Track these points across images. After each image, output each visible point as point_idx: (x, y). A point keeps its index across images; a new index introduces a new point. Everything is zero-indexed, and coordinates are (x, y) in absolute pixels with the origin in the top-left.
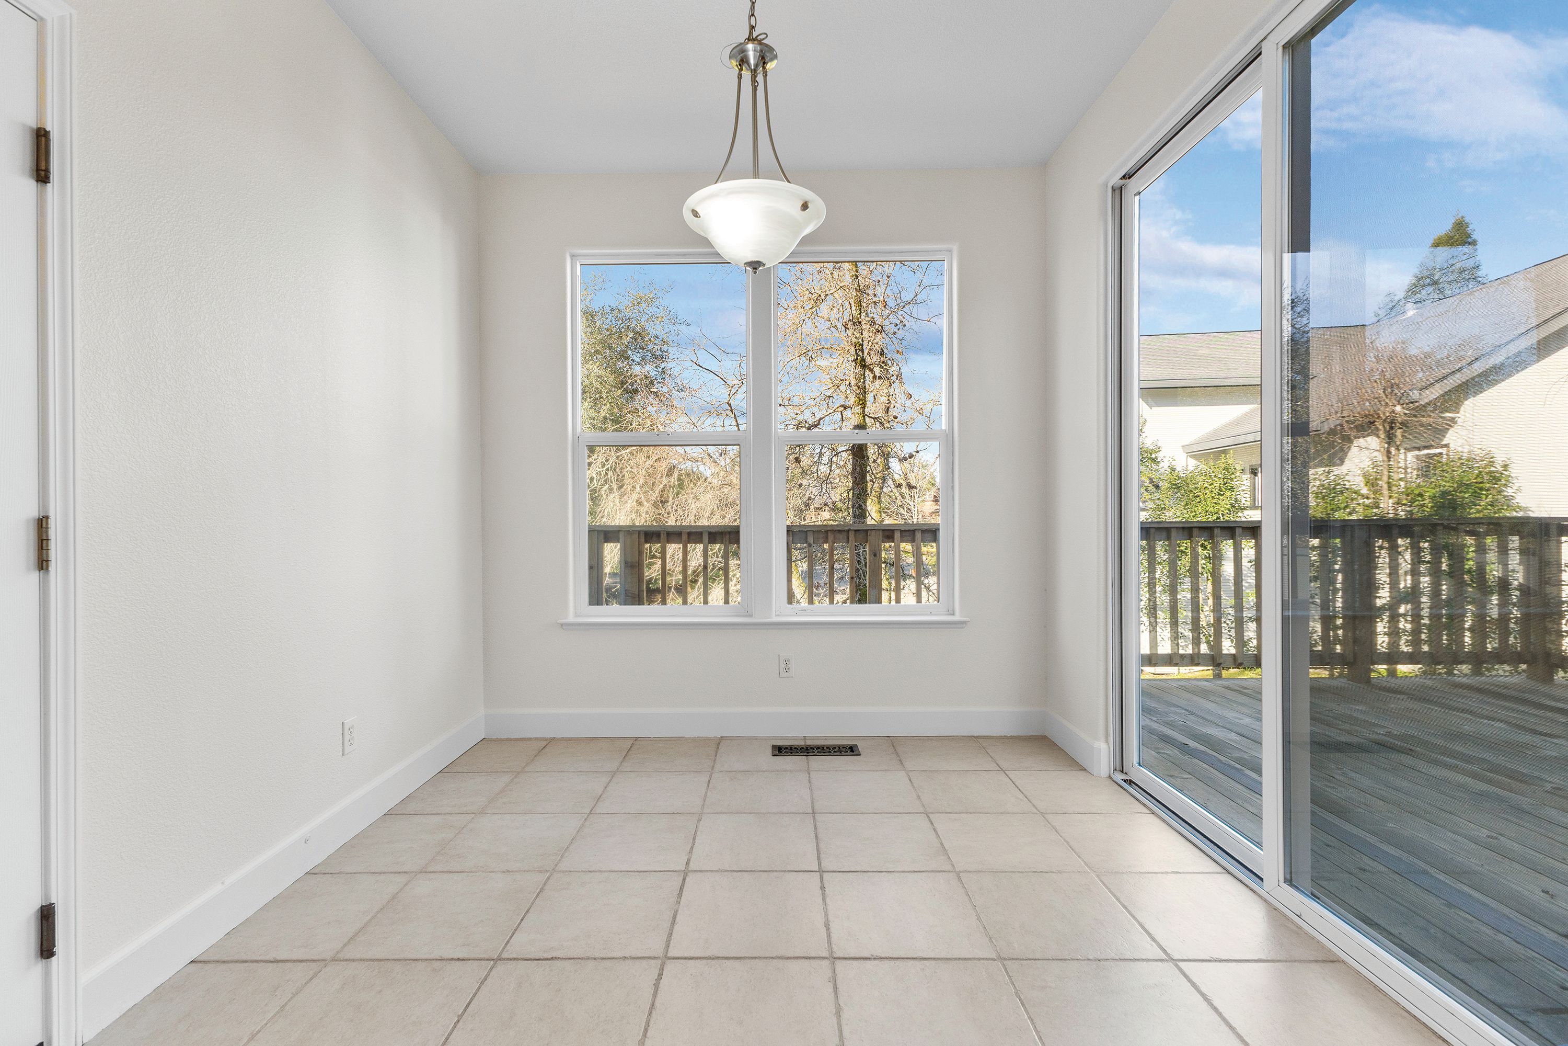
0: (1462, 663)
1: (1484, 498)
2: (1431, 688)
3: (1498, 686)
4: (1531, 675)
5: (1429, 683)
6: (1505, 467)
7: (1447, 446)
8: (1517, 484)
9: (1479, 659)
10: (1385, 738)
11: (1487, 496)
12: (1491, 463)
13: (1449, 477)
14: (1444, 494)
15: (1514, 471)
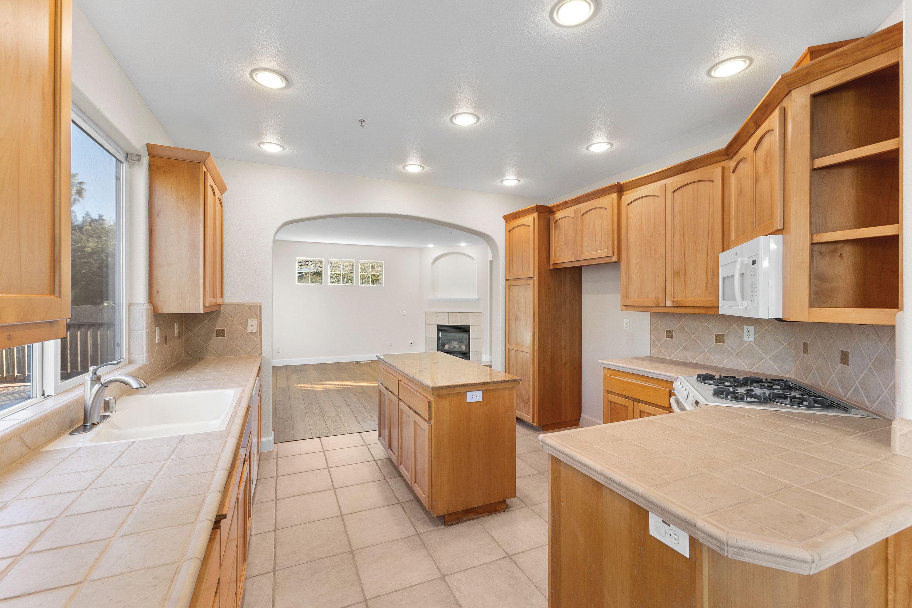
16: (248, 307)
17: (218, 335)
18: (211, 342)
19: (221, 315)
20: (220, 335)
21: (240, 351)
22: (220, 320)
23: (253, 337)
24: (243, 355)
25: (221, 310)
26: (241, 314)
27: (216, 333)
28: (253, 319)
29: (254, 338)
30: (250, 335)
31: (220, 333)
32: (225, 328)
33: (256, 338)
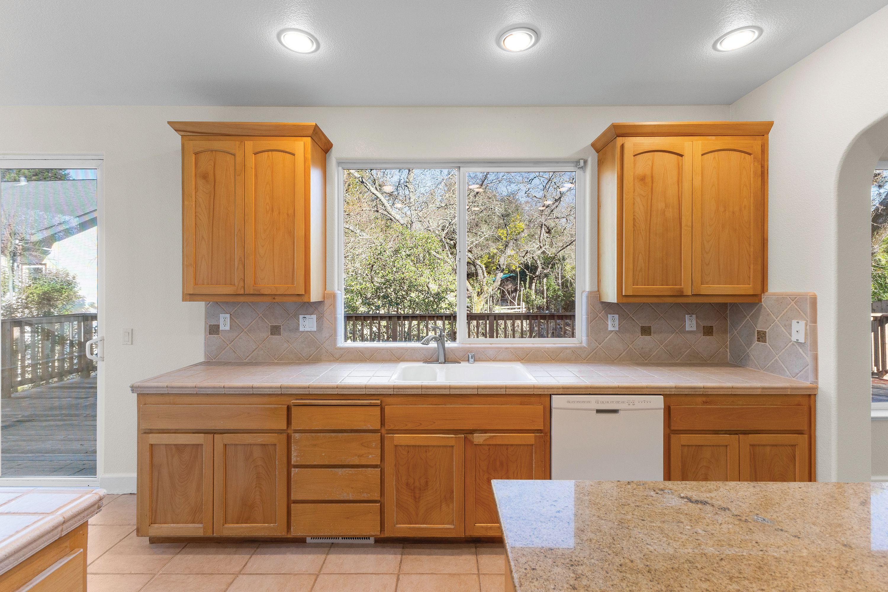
0: (54, 378)
1: (64, 293)
2: (41, 392)
3: (70, 384)
4: (82, 377)
5: (39, 390)
6: (74, 278)
7: (45, 264)
8: (79, 286)
9: (62, 374)
10: (22, 418)
11: (65, 292)
12: (67, 275)
13: (47, 285)
14: (45, 293)
15: (77, 280)
16: (795, 301)
17: (759, 338)
18: (752, 347)
19: (762, 310)
20: (761, 339)
21: (784, 370)
22: (761, 317)
23: (800, 350)
24: (787, 376)
25: (763, 303)
26: (785, 311)
27: (758, 335)
28: (800, 321)
29: (802, 352)
30: (797, 347)
31: (762, 337)
32: (767, 331)
33: (805, 354)
